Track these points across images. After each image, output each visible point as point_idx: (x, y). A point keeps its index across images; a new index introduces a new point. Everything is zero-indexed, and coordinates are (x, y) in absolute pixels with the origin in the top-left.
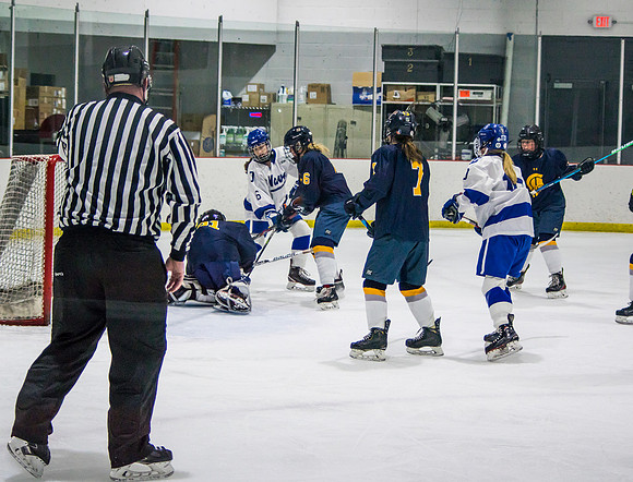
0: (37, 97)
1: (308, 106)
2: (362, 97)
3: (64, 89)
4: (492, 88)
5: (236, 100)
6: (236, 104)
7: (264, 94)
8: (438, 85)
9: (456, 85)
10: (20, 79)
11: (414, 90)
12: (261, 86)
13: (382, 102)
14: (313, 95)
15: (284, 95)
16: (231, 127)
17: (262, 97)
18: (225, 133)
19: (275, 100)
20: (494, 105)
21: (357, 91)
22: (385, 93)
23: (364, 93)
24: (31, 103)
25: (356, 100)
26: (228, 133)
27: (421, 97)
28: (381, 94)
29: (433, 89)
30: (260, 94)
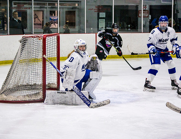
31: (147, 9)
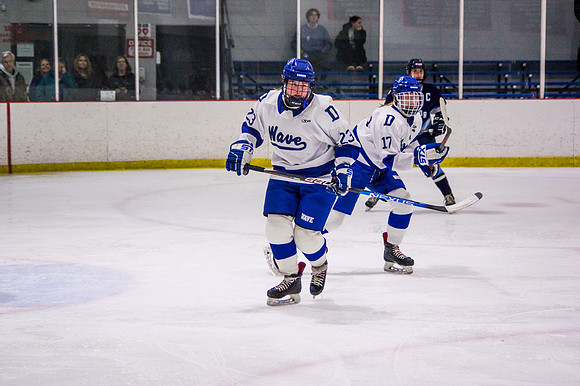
31: (149, 35)
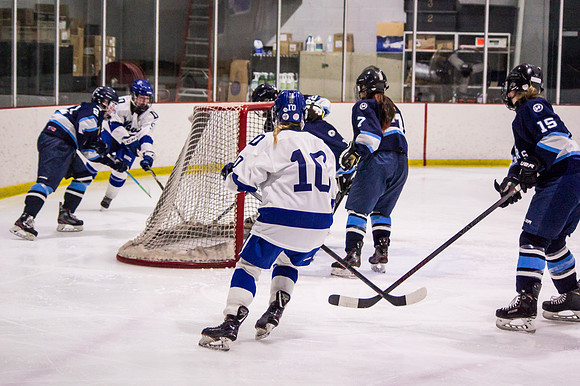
0: (92, 45)
1: (335, 54)
2: (385, 46)
3: (114, 38)
4: (507, 37)
5: (267, 49)
6: (266, 52)
7: (294, 43)
8: (457, 35)
9: (487, 34)
10: (79, 29)
11: (433, 39)
12: (289, 36)
13: (405, 50)
14: (339, 44)
15: (312, 43)
16: (263, 73)
17: (291, 46)
18: (256, 79)
19: (302, 49)
20: (508, 52)
21: (381, 40)
22: (407, 42)
23: (387, 41)
24: (88, 51)
25: (380, 49)
26: (260, 79)
27: (440, 46)
28: (403, 43)
29: (452, 38)
30: (289, 43)
